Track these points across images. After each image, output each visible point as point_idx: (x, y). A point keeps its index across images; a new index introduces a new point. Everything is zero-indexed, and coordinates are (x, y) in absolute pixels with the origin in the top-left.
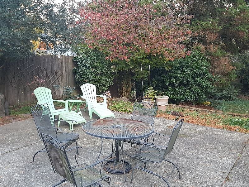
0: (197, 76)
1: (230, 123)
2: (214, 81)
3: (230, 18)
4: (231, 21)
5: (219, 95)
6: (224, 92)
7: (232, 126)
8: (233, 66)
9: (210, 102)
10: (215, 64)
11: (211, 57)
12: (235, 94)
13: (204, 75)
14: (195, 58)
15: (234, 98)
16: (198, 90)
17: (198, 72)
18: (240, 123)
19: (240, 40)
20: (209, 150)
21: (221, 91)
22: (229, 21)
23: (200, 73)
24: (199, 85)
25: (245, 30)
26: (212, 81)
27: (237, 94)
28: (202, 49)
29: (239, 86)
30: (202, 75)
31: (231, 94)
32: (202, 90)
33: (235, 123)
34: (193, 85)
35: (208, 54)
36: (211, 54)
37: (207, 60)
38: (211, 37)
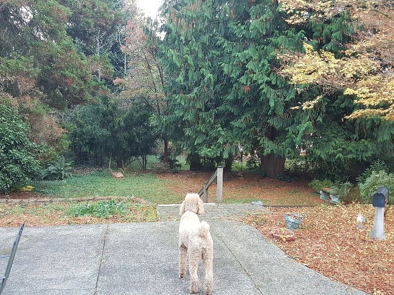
0: (11, 148)
1: (77, 213)
2: (39, 152)
3: (52, 57)
4: (52, 61)
5: (43, 173)
6: (51, 168)
7: (80, 217)
8: (63, 128)
9: (33, 186)
10: (36, 127)
11: (28, 115)
12: (67, 169)
13: (22, 144)
14: (3, 118)
15: (67, 174)
16: (16, 169)
17: (12, 140)
18: (91, 211)
19: (68, 91)
20: (57, 262)
21: (47, 167)
22: (50, 61)
23: (15, 142)
24: (17, 162)
25: (75, 76)
26: (36, 153)
27: (70, 168)
28: (13, 104)
29: (71, 156)
30: (20, 145)
31: (62, 168)
32: (22, 168)
33: (84, 212)
34: (6, 162)
35: (23, 111)
36: (27, 111)
37: (24, 120)
38: (25, 85)
